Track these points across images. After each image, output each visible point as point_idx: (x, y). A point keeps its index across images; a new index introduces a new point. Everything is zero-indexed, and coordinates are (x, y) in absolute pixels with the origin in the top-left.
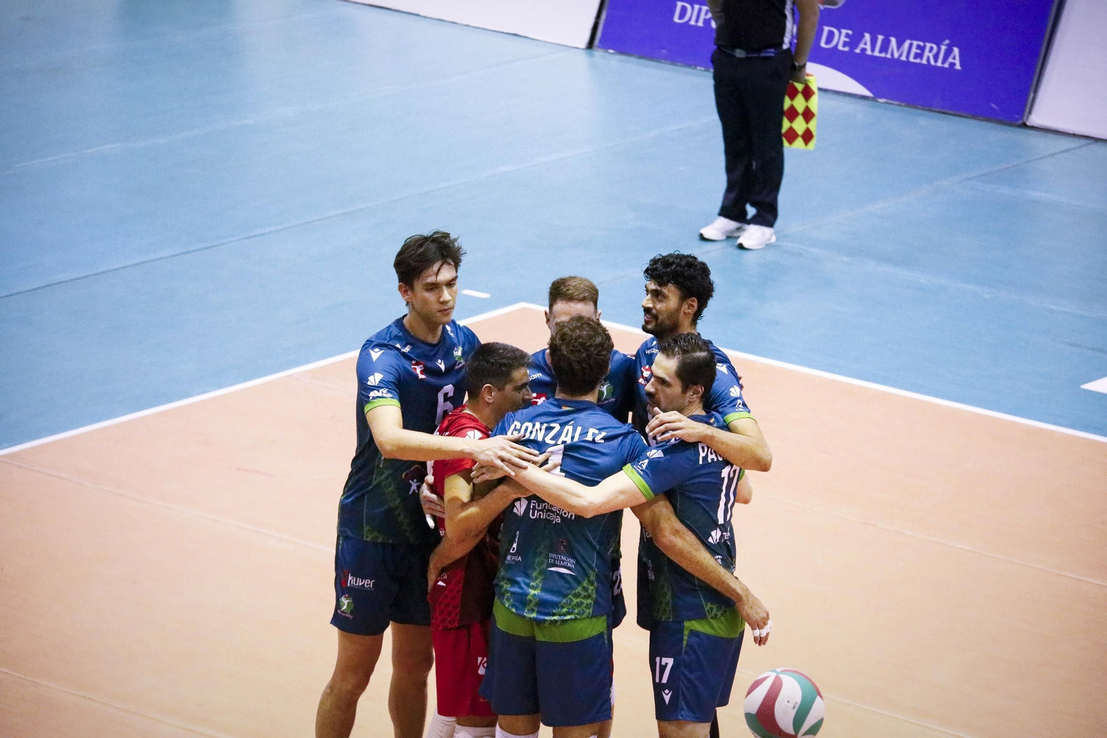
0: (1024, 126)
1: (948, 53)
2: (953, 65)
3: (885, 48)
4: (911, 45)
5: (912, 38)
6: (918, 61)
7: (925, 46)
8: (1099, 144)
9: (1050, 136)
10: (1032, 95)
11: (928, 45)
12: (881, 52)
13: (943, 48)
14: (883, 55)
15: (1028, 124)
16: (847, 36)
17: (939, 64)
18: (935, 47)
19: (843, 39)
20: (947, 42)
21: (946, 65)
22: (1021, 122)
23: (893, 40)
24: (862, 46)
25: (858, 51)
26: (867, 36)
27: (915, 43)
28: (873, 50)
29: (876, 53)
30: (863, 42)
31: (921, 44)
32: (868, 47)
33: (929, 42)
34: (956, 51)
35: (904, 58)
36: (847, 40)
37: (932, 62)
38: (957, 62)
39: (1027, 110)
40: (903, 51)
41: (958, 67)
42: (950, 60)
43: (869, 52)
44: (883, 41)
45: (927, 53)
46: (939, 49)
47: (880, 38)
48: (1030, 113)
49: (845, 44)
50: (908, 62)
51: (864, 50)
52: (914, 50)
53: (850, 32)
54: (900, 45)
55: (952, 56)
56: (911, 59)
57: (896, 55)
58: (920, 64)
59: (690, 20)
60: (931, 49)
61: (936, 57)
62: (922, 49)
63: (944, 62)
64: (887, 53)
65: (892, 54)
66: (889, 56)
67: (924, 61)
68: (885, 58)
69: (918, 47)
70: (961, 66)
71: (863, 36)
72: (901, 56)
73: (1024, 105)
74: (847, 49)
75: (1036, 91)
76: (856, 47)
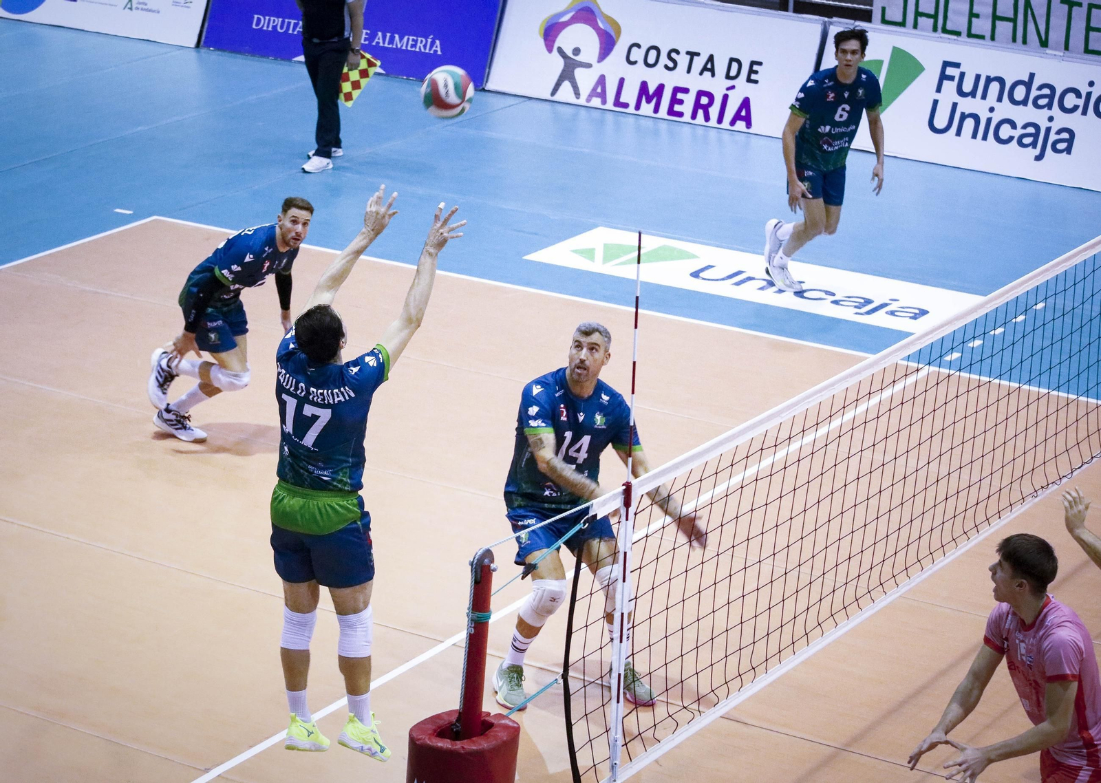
0: (484, 90)
1: (433, 43)
2: (436, 51)
3: (392, 40)
4: (408, 39)
5: (409, 35)
6: (413, 49)
7: (417, 40)
8: (531, 101)
9: (499, 96)
10: (487, 70)
11: (420, 39)
12: (389, 44)
13: (429, 40)
14: (390, 46)
15: (486, 89)
16: (367, 34)
17: (427, 51)
18: (424, 40)
19: (364, 36)
20: (432, 36)
21: (432, 52)
22: (481, 88)
23: (397, 36)
24: (376, 40)
25: (374, 44)
26: (380, 34)
27: (411, 38)
28: (384, 43)
29: (386, 45)
30: (377, 38)
31: (415, 38)
32: (381, 41)
33: (420, 37)
34: (438, 42)
35: (404, 48)
36: (367, 37)
37: (423, 50)
38: (439, 49)
39: (485, 80)
40: (404, 43)
41: (439, 53)
42: (434, 48)
43: (381, 44)
44: (390, 36)
45: (419, 44)
46: (427, 41)
47: (388, 35)
48: (487, 82)
49: (366, 39)
50: (407, 50)
51: (378, 43)
52: (411, 42)
53: (368, 32)
54: (401, 39)
55: (435, 46)
56: (409, 48)
57: (399, 46)
58: (415, 52)
59: (263, 26)
60: (422, 41)
61: (425, 46)
62: (416, 41)
63: (430, 49)
64: (393, 44)
65: (397, 45)
66: (394, 47)
67: (417, 50)
68: (392, 48)
69: (413, 40)
70: (441, 51)
71: (377, 34)
72: (402, 46)
73: (484, 76)
74: (367, 43)
75: (490, 68)
76: (373, 42)
